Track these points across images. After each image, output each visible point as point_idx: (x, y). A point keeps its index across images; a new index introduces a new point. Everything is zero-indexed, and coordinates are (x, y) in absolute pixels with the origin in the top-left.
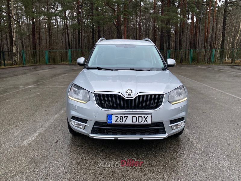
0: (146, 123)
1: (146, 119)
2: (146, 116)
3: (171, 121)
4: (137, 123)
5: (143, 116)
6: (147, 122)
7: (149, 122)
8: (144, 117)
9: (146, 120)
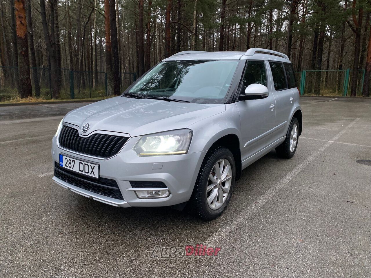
0: (92, 175)
1: (93, 169)
2: (93, 166)
3: (131, 182)
4: (83, 173)
5: (89, 164)
6: (94, 175)
7: (96, 176)
8: (91, 165)
9: (92, 171)
